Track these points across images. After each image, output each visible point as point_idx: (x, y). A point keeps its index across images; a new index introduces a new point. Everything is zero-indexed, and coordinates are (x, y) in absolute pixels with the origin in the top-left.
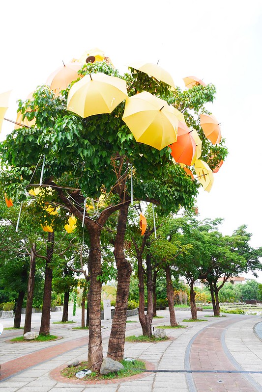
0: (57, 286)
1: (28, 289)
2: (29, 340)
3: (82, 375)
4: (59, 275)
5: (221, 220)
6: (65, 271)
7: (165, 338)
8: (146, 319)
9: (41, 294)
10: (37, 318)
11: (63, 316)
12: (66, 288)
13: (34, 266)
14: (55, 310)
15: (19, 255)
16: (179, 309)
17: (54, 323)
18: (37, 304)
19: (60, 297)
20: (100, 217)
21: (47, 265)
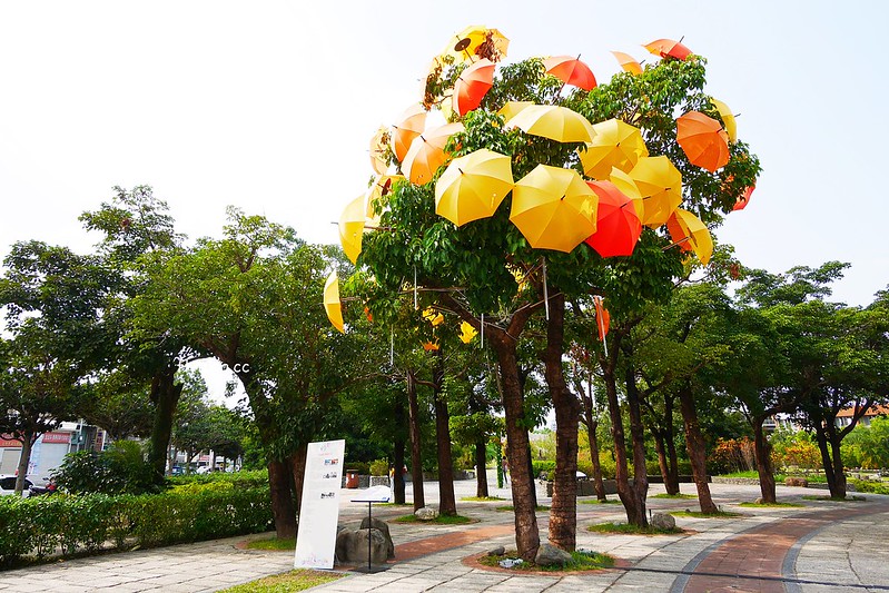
0: (460, 431)
1: (409, 437)
2: (424, 521)
3: (508, 563)
4: (460, 410)
5: (840, 267)
6: (472, 403)
7: (673, 530)
8: (632, 493)
9: (432, 446)
10: (432, 491)
11: (479, 487)
12: (477, 435)
13: (414, 398)
14: (464, 477)
15: (385, 380)
16: (744, 481)
17: (463, 499)
18: (427, 464)
19: (468, 452)
20: (512, 322)
21: (436, 397)
